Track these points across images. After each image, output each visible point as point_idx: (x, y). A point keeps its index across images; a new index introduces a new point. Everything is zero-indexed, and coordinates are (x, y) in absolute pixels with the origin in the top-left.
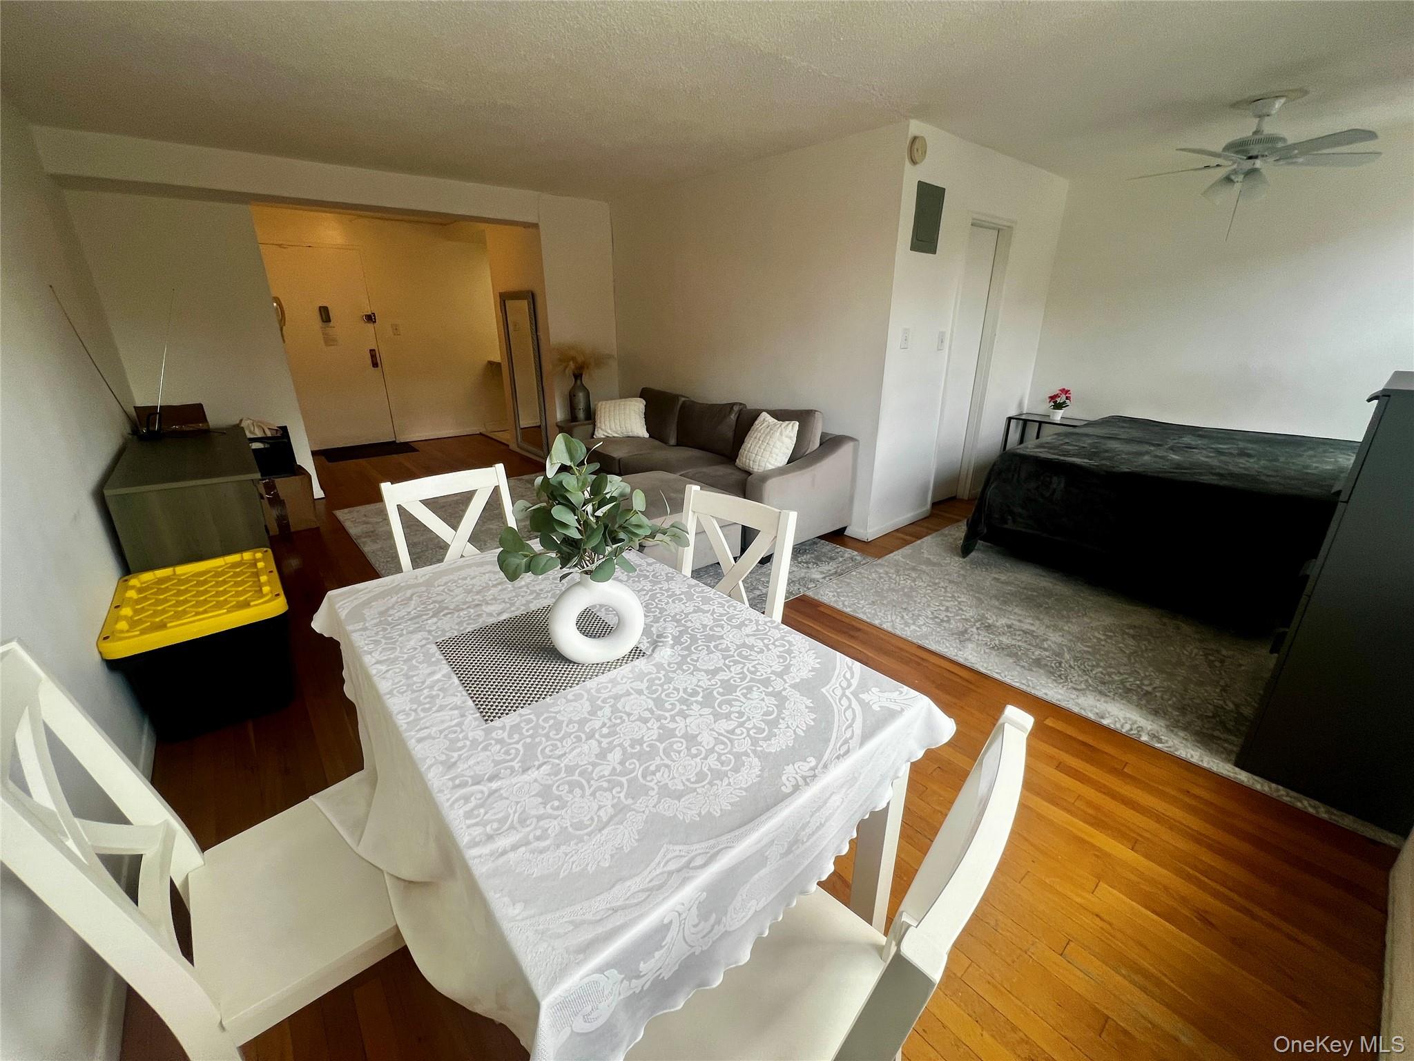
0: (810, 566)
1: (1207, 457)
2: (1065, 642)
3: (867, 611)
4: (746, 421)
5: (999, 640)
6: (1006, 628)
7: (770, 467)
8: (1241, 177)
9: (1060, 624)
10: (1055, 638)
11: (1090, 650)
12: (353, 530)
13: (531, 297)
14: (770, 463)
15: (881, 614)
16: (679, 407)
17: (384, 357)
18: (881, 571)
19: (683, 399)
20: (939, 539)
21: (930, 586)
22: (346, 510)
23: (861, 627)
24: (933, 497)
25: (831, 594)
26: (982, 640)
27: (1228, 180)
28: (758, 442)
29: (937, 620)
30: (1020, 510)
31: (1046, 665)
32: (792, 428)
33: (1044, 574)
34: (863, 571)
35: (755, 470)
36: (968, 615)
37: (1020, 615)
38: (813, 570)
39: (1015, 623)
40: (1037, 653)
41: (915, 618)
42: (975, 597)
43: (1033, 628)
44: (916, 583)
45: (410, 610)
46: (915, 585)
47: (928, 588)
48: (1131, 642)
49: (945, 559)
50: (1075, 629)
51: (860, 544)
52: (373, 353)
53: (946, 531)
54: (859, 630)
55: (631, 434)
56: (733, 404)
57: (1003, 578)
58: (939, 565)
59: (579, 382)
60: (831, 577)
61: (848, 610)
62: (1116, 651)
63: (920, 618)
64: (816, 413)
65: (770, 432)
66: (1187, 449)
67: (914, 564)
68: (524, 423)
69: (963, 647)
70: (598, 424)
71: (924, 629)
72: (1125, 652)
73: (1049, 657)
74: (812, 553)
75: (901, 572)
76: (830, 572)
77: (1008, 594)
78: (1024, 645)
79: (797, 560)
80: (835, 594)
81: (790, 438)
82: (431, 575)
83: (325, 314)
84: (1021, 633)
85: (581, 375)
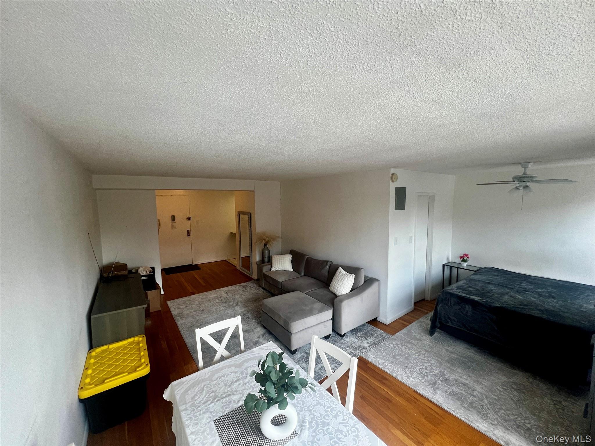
0: (363, 339)
1: (534, 297)
2: (484, 392)
3: (390, 367)
4: (333, 271)
5: (452, 389)
6: (454, 381)
7: (344, 293)
8: (522, 188)
9: (480, 380)
10: (478, 388)
11: (496, 398)
12: (174, 312)
13: (250, 215)
14: (343, 292)
15: (396, 370)
16: (305, 260)
17: (192, 233)
18: (394, 343)
19: (307, 257)
20: (419, 324)
21: (417, 353)
22: (171, 301)
23: (387, 377)
24: (415, 300)
25: (373, 356)
26: (444, 389)
27: (517, 188)
28: (338, 282)
29: (422, 374)
30: (453, 318)
31: (476, 407)
32: (352, 277)
33: (469, 347)
34: (386, 343)
35: (338, 294)
36: (436, 372)
37: (460, 373)
38: (364, 342)
39: (458, 378)
40: (471, 399)
41: (412, 372)
42: (438, 361)
43: (467, 382)
44: (411, 351)
45: (203, 397)
46: (410, 352)
47: (416, 354)
48: (515, 393)
49: (422, 337)
50: (487, 383)
51: (384, 326)
52: (188, 231)
53: (421, 319)
54: (386, 379)
55: (286, 270)
56: (327, 262)
57: (450, 349)
58: (420, 340)
59: (266, 247)
60: (372, 346)
61: (381, 367)
62: (509, 399)
63: (414, 373)
64: (362, 269)
65: (343, 278)
66: (524, 292)
67: (409, 339)
68: (243, 255)
69: (435, 393)
70: (273, 265)
71: (417, 380)
72: (514, 401)
73: (477, 401)
74: (363, 331)
75: (403, 344)
76: (372, 343)
77: (453, 359)
78: (464, 393)
79: (357, 335)
80: (375, 356)
81: (351, 281)
82: (211, 372)
83: (173, 218)
84: (462, 385)
85: (267, 244)
